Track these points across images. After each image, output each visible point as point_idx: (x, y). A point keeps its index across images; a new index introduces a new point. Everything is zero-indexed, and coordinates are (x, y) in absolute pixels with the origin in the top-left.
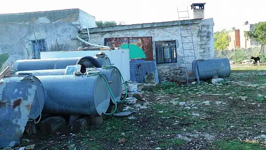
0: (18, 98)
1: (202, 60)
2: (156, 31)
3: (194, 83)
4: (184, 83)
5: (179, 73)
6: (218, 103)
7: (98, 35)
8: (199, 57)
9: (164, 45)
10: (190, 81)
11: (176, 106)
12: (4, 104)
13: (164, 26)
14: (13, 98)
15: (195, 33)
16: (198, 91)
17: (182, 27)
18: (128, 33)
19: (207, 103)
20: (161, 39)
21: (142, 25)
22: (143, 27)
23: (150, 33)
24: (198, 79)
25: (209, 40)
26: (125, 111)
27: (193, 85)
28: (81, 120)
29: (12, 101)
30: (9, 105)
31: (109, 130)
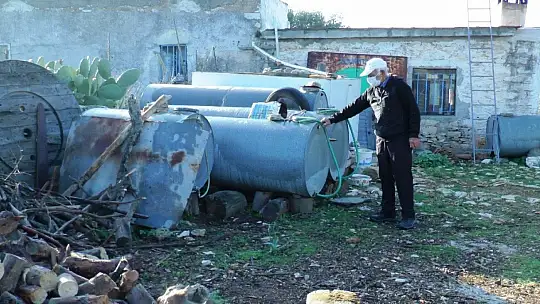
0: (180, 150)
1: (511, 116)
2: (417, 46)
3: (487, 161)
4: (466, 160)
5: (456, 138)
6: (532, 200)
7: (296, 44)
8: (503, 109)
9: (430, 76)
10: (479, 158)
11: (448, 197)
12: (156, 157)
13: (435, 37)
14: (171, 149)
15: (501, 56)
16: (494, 177)
17: (473, 42)
18: (358, 45)
19: (511, 198)
20: (426, 65)
21: (389, 30)
22: (391, 35)
23: (405, 49)
24: (497, 153)
25: (530, 75)
26: (351, 196)
27: (484, 166)
28: (278, 200)
29: (170, 154)
30: (165, 160)
31: (325, 223)
